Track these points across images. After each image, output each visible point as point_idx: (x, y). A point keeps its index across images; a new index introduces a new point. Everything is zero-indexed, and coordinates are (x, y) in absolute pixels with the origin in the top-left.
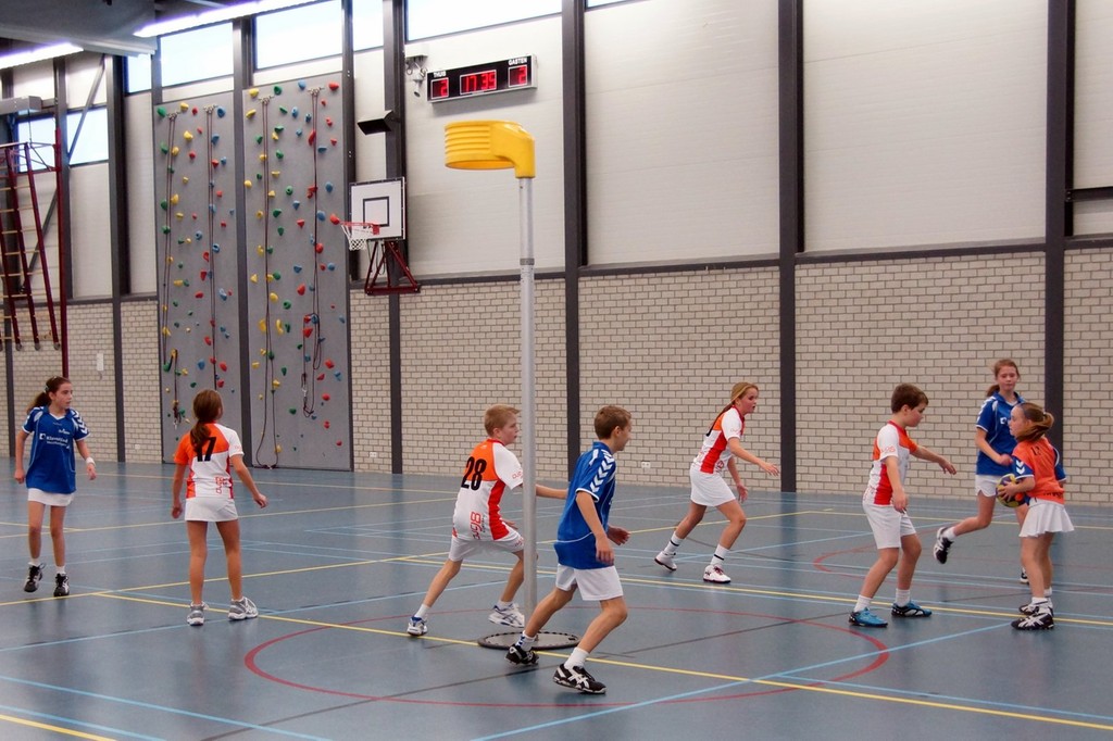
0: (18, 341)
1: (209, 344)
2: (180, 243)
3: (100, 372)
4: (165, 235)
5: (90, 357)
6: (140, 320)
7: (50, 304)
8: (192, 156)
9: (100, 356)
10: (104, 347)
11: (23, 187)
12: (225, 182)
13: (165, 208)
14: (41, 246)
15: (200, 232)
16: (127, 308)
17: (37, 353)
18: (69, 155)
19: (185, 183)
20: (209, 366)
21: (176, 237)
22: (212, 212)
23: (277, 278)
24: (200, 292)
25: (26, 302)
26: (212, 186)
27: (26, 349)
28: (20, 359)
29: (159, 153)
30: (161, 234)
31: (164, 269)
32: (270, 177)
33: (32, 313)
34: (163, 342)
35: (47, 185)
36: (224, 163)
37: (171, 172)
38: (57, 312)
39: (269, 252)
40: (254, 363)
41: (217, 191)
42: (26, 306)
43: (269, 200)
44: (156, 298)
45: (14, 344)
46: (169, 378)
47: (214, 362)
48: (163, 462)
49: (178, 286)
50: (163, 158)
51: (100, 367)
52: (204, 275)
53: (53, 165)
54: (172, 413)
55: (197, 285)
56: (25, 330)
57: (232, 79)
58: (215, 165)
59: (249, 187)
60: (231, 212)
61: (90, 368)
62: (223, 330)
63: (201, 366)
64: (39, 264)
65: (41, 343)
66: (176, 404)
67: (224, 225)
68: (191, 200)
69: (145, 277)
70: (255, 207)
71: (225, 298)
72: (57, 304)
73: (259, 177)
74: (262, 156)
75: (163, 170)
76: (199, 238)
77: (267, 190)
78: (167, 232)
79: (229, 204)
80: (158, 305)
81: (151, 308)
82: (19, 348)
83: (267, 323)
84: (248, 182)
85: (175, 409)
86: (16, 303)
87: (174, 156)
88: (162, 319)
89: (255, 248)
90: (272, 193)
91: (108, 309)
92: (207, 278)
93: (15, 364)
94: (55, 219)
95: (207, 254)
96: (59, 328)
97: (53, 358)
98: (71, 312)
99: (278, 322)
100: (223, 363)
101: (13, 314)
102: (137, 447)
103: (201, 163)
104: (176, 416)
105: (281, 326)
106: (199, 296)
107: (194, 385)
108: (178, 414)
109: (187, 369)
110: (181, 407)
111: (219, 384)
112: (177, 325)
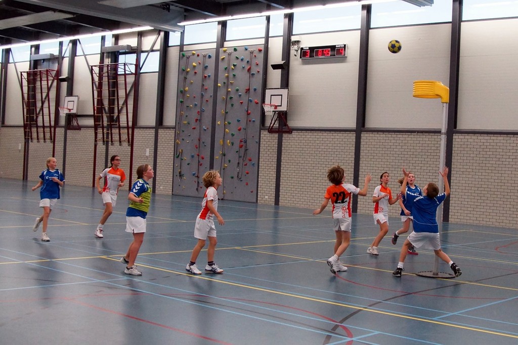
0: (112, 142)
1: (197, 148)
2: (187, 107)
3: (147, 156)
4: (180, 104)
5: (143, 150)
6: (166, 137)
7: (128, 127)
8: (195, 73)
9: (148, 150)
10: (150, 146)
11: (121, 80)
12: (209, 84)
13: (181, 93)
15: (196, 103)
16: (161, 132)
17: (120, 147)
18: (141, 69)
19: (192, 83)
20: (196, 156)
21: (185, 105)
22: (202, 96)
23: (229, 123)
24: (194, 127)
26: (203, 85)
27: (115, 145)
28: (112, 148)
29: (180, 70)
30: (179, 103)
31: (179, 117)
32: (229, 83)
34: (176, 146)
35: (131, 80)
36: (209, 76)
37: (185, 78)
39: (226, 113)
40: (216, 157)
41: (205, 87)
42: (117, 128)
43: (228, 92)
44: (174, 128)
45: (110, 143)
46: (178, 161)
47: (198, 155)
48: (172, 194)
49: (185, 124)
50: (182, 73)
51: (147, 154)
52: (197, 120)
53: (134, 72)
54: (178, 174)
55: (193, 124)
56: (116, 137)
57: (216, 44)
58: (205, 77)
59: (220, 87)
60: (211, 96)
61: (143, 154)
62: (203, 143)
63: (193, 156)
65: (122, 143)
66: (181, 171)
67: (207, 101)
68: (194, 88)
69: (170, 118)
70: (221, 94)
71: (205, 130)
73: (224, 83)
74: (226, 75)
75: (182, 77)
76: (196, 105)
77: (228, 88)
78: (182, 102)
79: (211, 92)
80: (175, 131)
81: (172, 132)
82: (112, 144)
83: (224, 141)
84: (219, 85)
85: (180, 173)
86: (113, 126)
87: (188, 72)
88: (176, 136)
89: (220, 110)
90: (230, 90)
91: (153, 131)
92: (198, 121)
93: (110, 150)
94: (132, 93)
95: (199, 112)
97: (126, 149)
98: (136, 131)
99: (228, 141)
100: (203, 156)
102: (161, 187)
103: (199, 77)
104: (180, 176)
105: (229, 143)
106: (194, 128)
107: (188, 164)
108: (181, 175)
109: (186, 158)
110: (182, 173)
111: (200, 164)
112: (183, 139)
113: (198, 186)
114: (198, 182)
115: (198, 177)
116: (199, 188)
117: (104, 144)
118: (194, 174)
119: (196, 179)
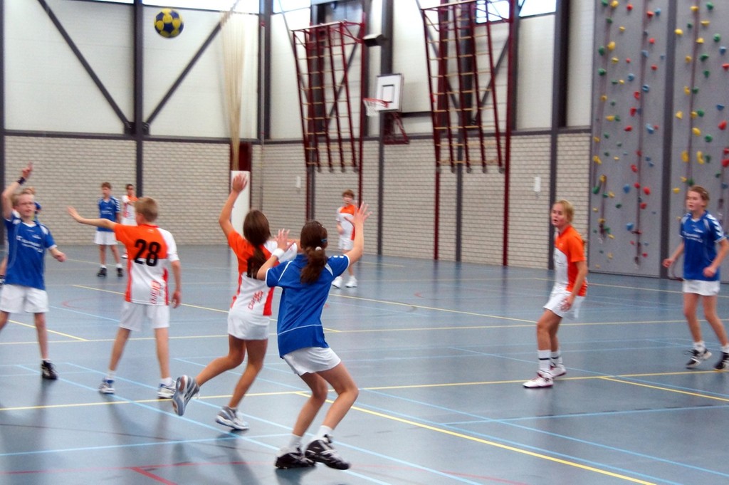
0: (468, 165)
1: (635, 171)
2: (614, 83)
3: (536, 193)
4: (600, 78)
5: (529, 180)
6: (574, 149)
7: (497, 134)
8: (629, 9)
9: (538, 180)
10: (542, 171)
11: (481, 36)
12: (658, 32)
13: (602, 54)
14: (492, 85)
15: (632, 75)
16: (563, 139)
17: (483, 175)
18: (520, 8)
19: (621, 32)
20: (634, 190)
21: (611, 79)
22: (644, 57)
23: (701, 114)
24: (629, 126)
25: (477, 132)
26: (645, 35)
27: (475, 171)
28: (469, 180)
29: (600, 5)
30: (597, 75)
31: (598, 107)
32: (700, 26)
33: (482, 141)
34: (593, 168)
35: (500, 33)
36: (658, 14)
37: (609, 22)
38: (503, 141)
39: (694, 92)
40: (675, 189)
41: (650, 38)
42: (476, 136)
43: (697, 46)
44: (588, 131)
45: (465, 168)
46: (597, 200)
47: (638, 187)
49: (608, 120)
50: (603, 11)
51: (537, 188)
52: (633, 111)
53: (507, 17)
54: (598, 229)
55: (627, 120)
56: (475, 155)
58: (650, 16)
59: (679, 35)
60: (662, 57)
61: (529, 189)
62: (648, 159)
63: (627, 190)
64: (490, 100)
65: (488, 167)
66: (603, 222)
67: (654, 68)
68: (626, 47)
69: (580, 113)
70: (684, 52)
71: (651, 132)
72: (503, 134)
73: (689, 26)
74: (693, 7)
75: (602, 20)
76: (631, 79)
77: (696, 37)
78: (603, 74)
79: (661, 50)
80: (591, 137)
81: (584, 140)
82: (469, 171)
83: (689, 154)
84: (679, 31)
85: (602, 226)
86: (469, 133)
87: (613, 9)
88: (594, 148)
89: (682, 87)
90: (700, 40)
91: (547, 140)
92: (636, 114)
93: (465, 183)
94: (505, 63)
95: (637, 94)
96: (503, 154)
97: (496, 180)
98: (515, 141)
99: (699, 153)
100: (646, 188)
101: (466, 141)
103: (637, 16)
104: (602, 232)
105: (702, 157)
106: (629, 130)
107: (618, 206)
108: (603, 230)
109: (614, 192)
110: (607, 225)
111: (641, 206)
112: (607, 154)
113: (639, 251)
114: (639, 245)
115: (637, 233)
116: (641, 257)
117: (453, 171)
118: (630, 228)
119: (634, 238)
